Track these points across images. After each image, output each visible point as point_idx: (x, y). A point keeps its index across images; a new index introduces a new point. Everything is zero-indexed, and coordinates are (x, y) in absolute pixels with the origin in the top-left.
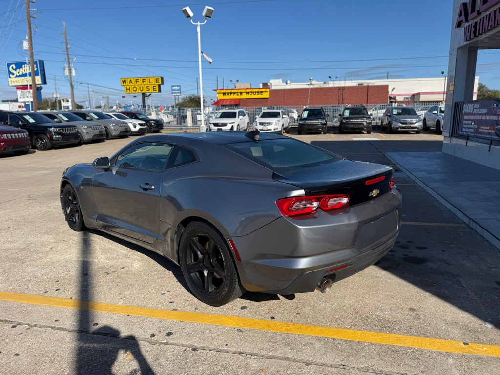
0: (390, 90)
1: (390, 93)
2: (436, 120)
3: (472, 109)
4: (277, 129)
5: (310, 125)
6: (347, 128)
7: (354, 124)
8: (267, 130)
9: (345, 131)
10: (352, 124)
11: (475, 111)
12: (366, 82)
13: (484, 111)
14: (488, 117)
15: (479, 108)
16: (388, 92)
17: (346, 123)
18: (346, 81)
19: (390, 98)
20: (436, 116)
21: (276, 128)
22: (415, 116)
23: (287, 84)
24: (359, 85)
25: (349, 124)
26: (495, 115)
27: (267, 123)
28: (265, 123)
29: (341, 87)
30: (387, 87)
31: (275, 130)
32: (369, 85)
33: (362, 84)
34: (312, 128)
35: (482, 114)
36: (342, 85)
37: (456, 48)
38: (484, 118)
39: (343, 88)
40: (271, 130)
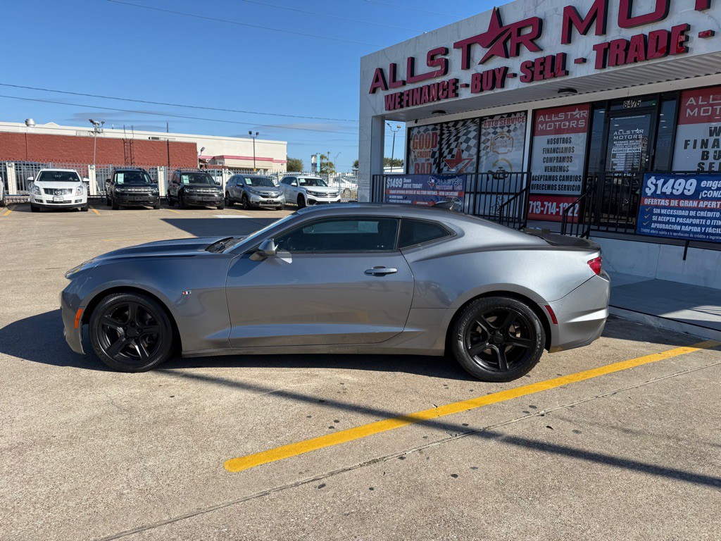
0: (199, 149)
1: (199, 154)
2: (297, 193)
3: (401, 183)
4: (81, 200)
5: (135, 195)
6: (193, 201)
7: (203, 195)
8: (61, 202)
9: (190, 205)
10: (199, 195)
11: (405, 186)
12: (163, 136)
13: (419, 186)
14: (424, 193)
15: (412, 183)
16: (197, 153)
17: (190, 194)
18: (135, 132)
19: (200, 161)
20: (295, 189)
21: (78, 198)
22: (273, 188)
23: (28, 125)
24: (153, 138)
25: (195, 195)
26: (433, 190)
27: (61, 190)
28: (56, 190)
29: (126, 139)
30: (194, 145)
31: (76, 201)
32: (170, 140)
33: (158, 138)
34: (139, 200)
35: (416, 189)
36: (129, 136)
37: (371, 116)
38: (418, 193)
39: (131, 142)
40: (70, 202)
